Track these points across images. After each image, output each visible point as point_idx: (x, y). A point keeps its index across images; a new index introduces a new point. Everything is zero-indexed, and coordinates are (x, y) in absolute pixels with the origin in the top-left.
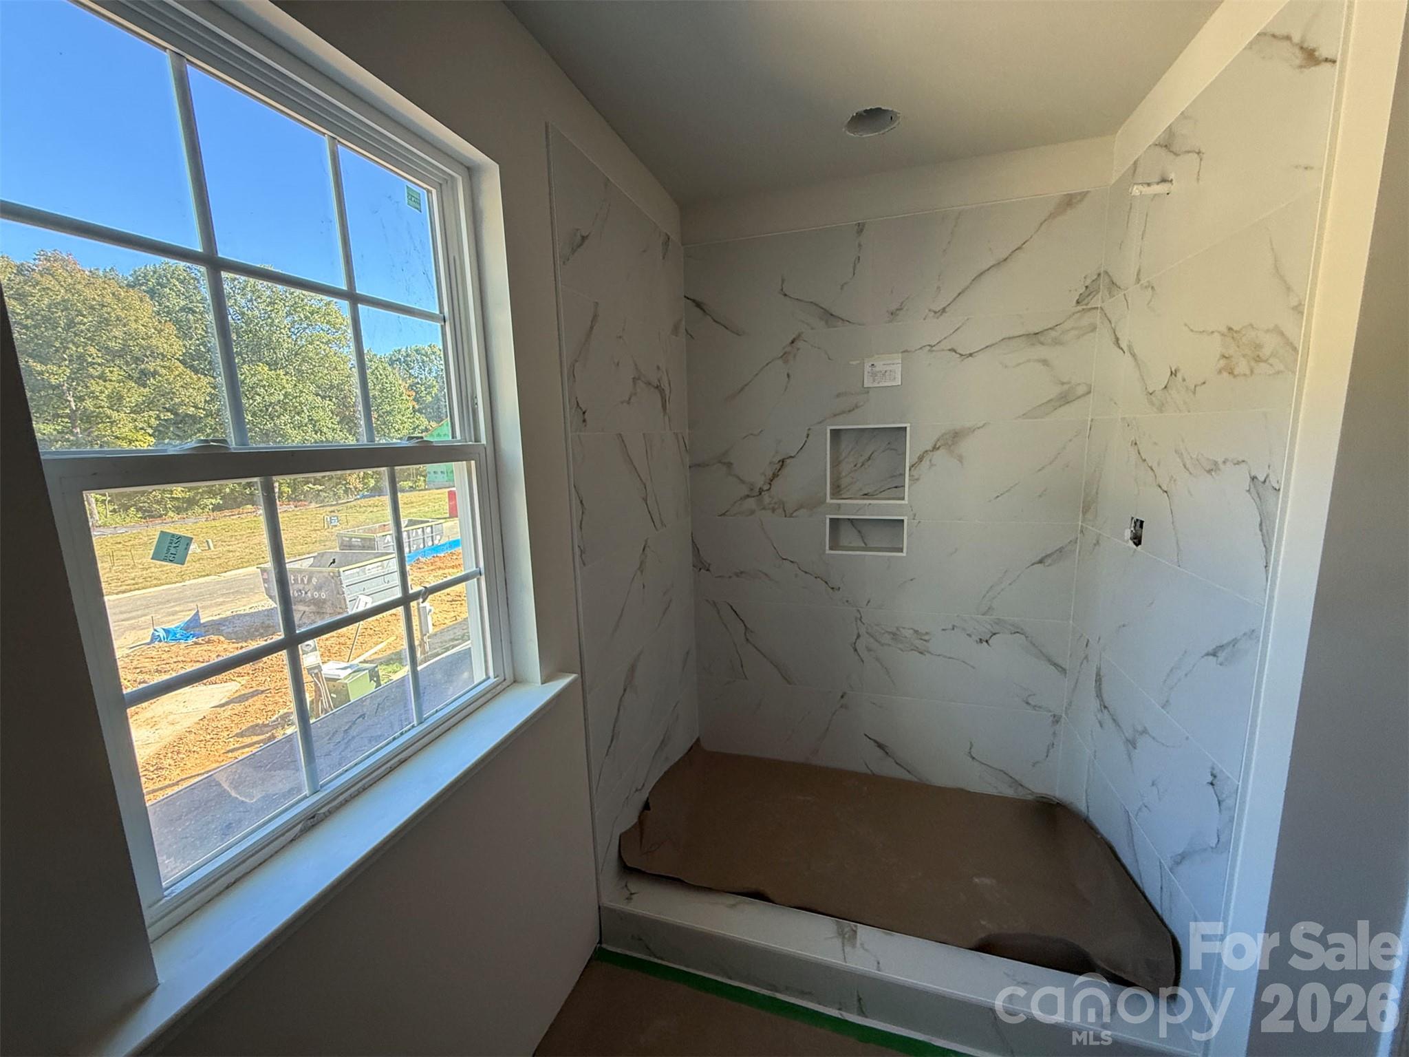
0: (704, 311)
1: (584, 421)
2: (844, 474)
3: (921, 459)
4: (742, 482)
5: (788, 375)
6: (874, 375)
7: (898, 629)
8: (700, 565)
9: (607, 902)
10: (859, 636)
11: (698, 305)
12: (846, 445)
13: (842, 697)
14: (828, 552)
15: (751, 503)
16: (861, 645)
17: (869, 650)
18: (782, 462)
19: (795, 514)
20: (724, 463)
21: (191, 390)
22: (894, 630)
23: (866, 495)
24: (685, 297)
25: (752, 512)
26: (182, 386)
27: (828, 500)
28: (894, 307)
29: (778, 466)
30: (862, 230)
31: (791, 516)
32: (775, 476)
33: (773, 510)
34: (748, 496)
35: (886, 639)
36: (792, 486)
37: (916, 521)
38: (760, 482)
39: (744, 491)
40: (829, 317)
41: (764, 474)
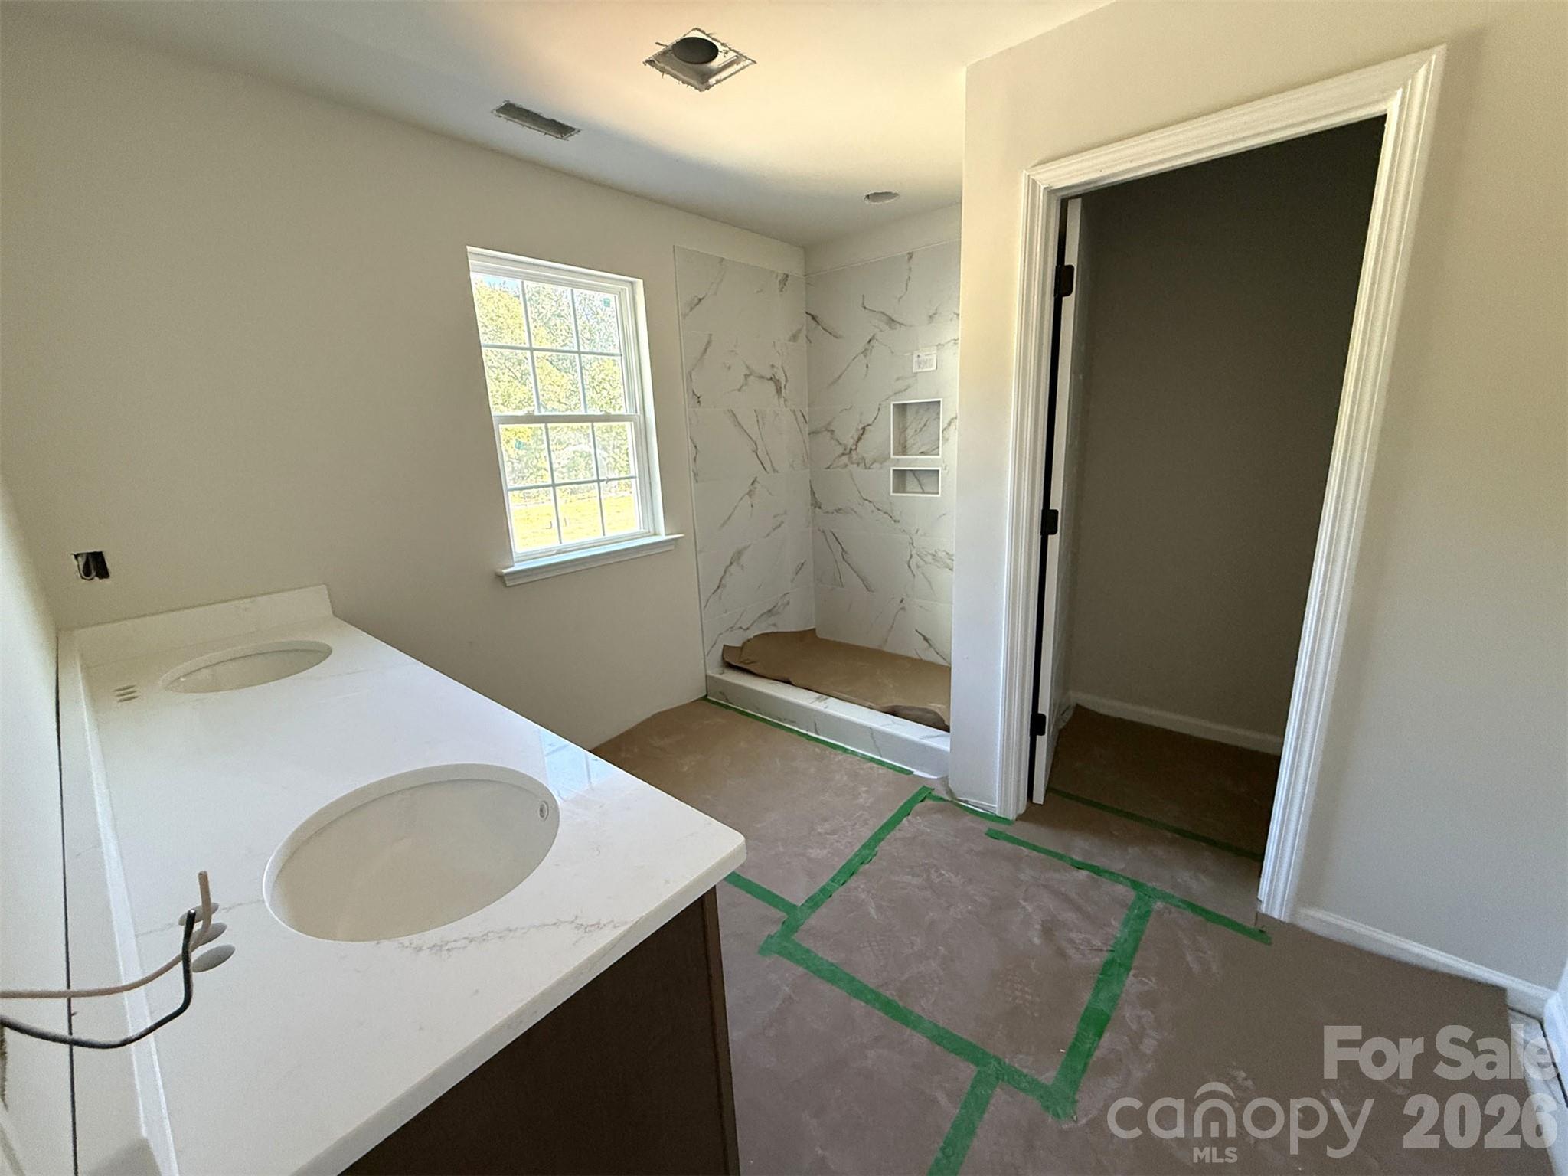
0: (817, 322)
1: (699, 402)
2: (909, 437)
3: (949, 424)
4: (840, 444)
5: (867, 366)
6: (919, 363)
7: (936, 552)
8: (816, 505)
9: (710, 673)
10: (911, 557)
11: (814, 318)
12: (910, 415)
13: (902, 601)
14: (892, 494)
15: (845, 459)
16: (913, 563)
17: (918, 567)
18: (864, 429)
19: (872, 467)
20: (829, 431)
21: (556, 387)
22: (933, 552)
23: (923, 453)
24: (807, 313)
25: (846, 466)
26: (550, 384)
27: (892, 456)
28: (931, 313)
29: (861, 432)
30: (911, 257)
31: (869, 468)
32: (860, 439)
33: (858, 464)
34: (843, 454)
35: (929, 559)
36: (870, 447)
37: (946, 471)
38: (850, 443)
39: (840, 450)
40: (891, 322)
41: (852, 437)
